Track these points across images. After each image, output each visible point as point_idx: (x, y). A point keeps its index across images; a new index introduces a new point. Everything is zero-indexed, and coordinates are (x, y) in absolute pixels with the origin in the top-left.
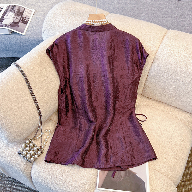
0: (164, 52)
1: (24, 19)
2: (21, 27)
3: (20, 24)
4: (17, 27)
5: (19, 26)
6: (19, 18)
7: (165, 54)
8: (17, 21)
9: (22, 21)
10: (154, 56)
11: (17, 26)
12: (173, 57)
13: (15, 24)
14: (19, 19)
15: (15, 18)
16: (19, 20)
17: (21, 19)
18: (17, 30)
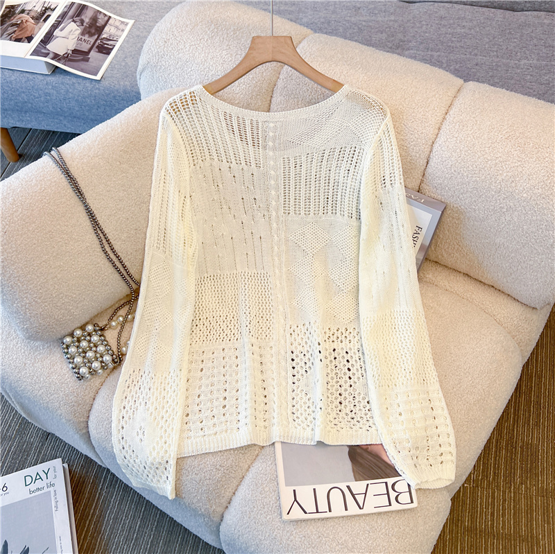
0: (455, 139)
1: (105, 42)
2: (92, 62)
3: (94, 54)
4: (82, 62)
5: (87, 60)
6: (92, 40)
7: (456, 145)
8: (85, 47)
9: (98, 47)
10: (429, 150)
11: (83, 60)
12: (479, 154)
13: (77, 56)
14: (92, 43)
15: (81, 40)
16: (90, 46)
17: (97, 44)
18: (82, 70)
